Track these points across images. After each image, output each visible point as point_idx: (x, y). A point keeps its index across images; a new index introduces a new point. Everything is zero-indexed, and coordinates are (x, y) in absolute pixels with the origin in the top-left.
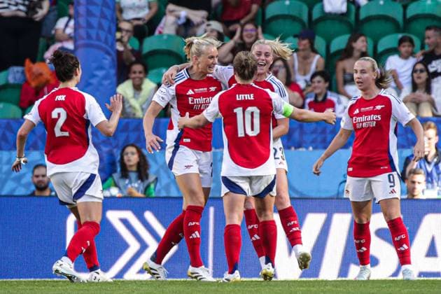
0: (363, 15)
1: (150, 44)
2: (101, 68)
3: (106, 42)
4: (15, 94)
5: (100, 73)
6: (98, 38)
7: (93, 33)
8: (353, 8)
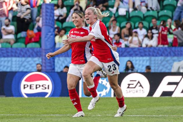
0: (131, 15)
1: (65, 25)
2: (50, 32)
3: (52, 24)
4: (24, 40)
5: (50, 34)
6: (49, 23)
7: (48, 21)
8: (128, 14)
